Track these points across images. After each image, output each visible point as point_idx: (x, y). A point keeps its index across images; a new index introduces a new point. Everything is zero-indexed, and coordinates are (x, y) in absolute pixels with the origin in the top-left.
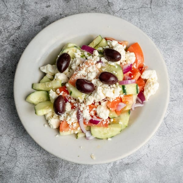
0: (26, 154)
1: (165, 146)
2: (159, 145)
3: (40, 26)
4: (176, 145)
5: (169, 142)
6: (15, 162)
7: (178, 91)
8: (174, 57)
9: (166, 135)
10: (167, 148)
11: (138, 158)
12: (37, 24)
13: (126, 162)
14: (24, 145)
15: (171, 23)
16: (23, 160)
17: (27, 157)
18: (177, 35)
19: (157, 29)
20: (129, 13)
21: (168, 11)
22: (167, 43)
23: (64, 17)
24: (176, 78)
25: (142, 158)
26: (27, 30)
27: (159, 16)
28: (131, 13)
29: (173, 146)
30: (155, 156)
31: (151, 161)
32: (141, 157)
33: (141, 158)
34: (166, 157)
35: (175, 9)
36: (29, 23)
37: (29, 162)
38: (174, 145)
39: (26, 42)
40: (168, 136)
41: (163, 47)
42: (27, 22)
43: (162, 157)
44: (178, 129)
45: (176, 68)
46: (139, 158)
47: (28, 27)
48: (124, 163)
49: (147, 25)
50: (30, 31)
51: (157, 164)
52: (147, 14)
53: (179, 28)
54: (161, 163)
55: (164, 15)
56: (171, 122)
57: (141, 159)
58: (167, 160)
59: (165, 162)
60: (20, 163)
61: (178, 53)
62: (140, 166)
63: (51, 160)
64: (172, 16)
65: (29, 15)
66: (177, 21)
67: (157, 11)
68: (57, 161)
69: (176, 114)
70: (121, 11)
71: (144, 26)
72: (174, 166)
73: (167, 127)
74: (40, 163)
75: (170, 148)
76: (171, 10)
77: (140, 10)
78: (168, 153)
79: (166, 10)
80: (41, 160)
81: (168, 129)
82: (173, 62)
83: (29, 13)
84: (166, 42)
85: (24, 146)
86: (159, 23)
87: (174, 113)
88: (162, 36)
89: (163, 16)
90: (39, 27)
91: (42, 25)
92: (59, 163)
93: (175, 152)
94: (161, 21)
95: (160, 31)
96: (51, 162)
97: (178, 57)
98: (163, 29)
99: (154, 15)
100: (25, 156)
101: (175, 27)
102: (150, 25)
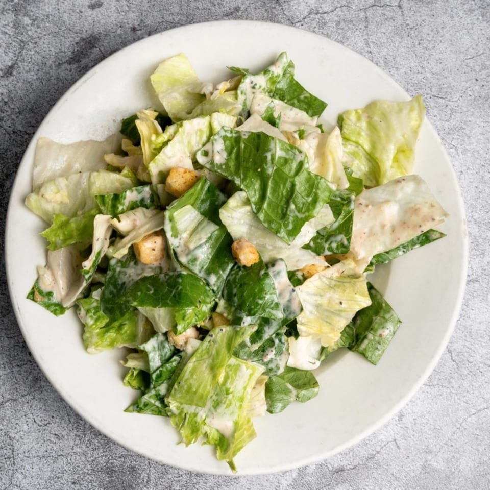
0: (43, 449)
1: (448, 415)
2: (429, 413)
3: (74, 66)
4: (480, 411)
5: (459, 404)
6: (11, 472)
7: (483, 254)
8: (469, 154)
9: (450, 383)
10: (454, 420)
11: (371, 452)
12: (64, 60)
13: (336, 465)
14: (35, 421)
15: (461, 52)
16: (35, 467)
17: (44, 457)
18: (477, 87)
19: (420, 70)
20: (338, 23)
21: (452, 17)
22: (449, 112)
23: (143, 38)
24: (476, 216)
25: (383, 451)
26: (35, 77)
27: (425, 30)
28: (342, 25)
29: (470, 416)
30: (418, 446)
31: (409, 460)
32: (378, 448)
33: (378, 452)
34: (452, 446)
35: (471, 11)
36: (40, 57)
37: (52, 471)
38: (473, 411)
39: (32, 115)
40: (456, 386)
41: (438, 123)
42: (33, 52)
43: (438, 446)
44: (485, 364)
45: (475, 185)
46: (374, 453)
47: (37, 68)
48: (331, 468)
49: (391, 59)
50: (44, 82)
51: (424, 467)
52: (389, 27)
53: (484, 67)
54: (436, 464)
55: (440, 30)
56: (465, 345)
57: (378, 455)
58: (454, 457)
59: (448, 461)
60: (25, 477)
61: (482, 141)
62: (375, 475)
63: (116, 463)
64: (464, 31)
65: (39, 30)
66: (477, 45)
67: (421, 16)
68: (133, 467)
69: (478, 321)
70: (312, 16)
71: (382, 62)
72: (474, 473)
73: (454, 361)
74: (84, 473)
75: (461, 421)
76: (461, 13)
77: (369, 14)
78: (456, 437)
79: (445, 13)
80: (86, 465)
81: (456, 367)
82: (468, 168)
83: (38, 27)
84: (448, 110)
85: (35, 425)
86: (427, 52)
87: (472, 317)
88: (434, 89)
89: (438, 32)
90: (68, 67)
91: (79, 61)
92: (140, 472)
93: (478, 432)
94: (431, 46)
95: (429, 75)
96: (117, 469)
97: (481, 152)
98: (437, 69)
99: (411, 28)
100: (40, 454)
101: (471, 63)
102: (398, 59)
